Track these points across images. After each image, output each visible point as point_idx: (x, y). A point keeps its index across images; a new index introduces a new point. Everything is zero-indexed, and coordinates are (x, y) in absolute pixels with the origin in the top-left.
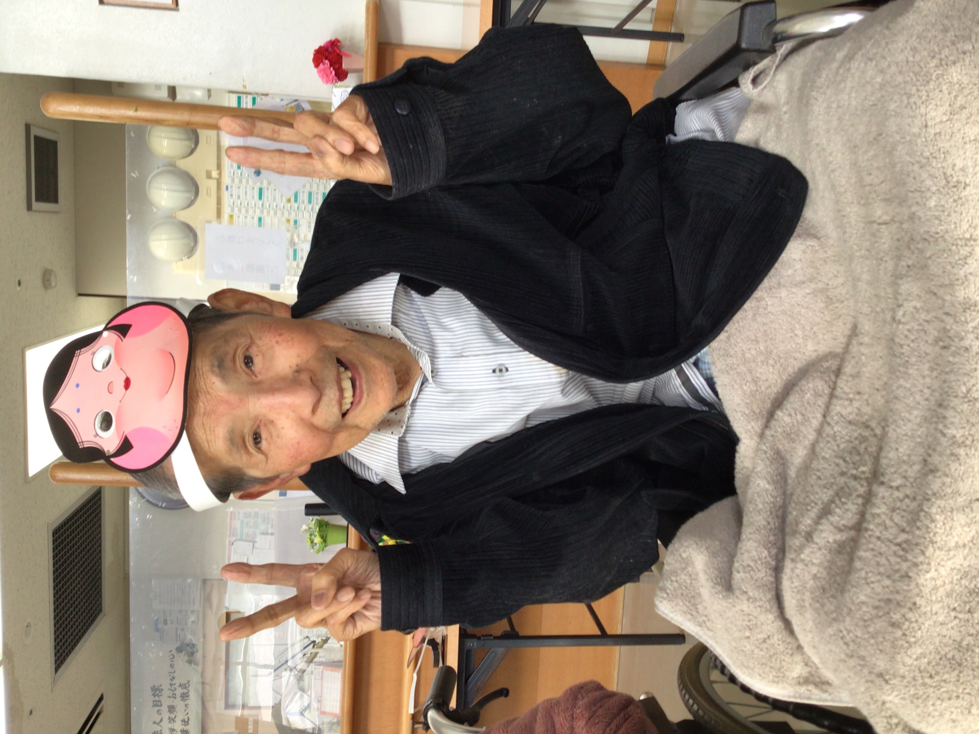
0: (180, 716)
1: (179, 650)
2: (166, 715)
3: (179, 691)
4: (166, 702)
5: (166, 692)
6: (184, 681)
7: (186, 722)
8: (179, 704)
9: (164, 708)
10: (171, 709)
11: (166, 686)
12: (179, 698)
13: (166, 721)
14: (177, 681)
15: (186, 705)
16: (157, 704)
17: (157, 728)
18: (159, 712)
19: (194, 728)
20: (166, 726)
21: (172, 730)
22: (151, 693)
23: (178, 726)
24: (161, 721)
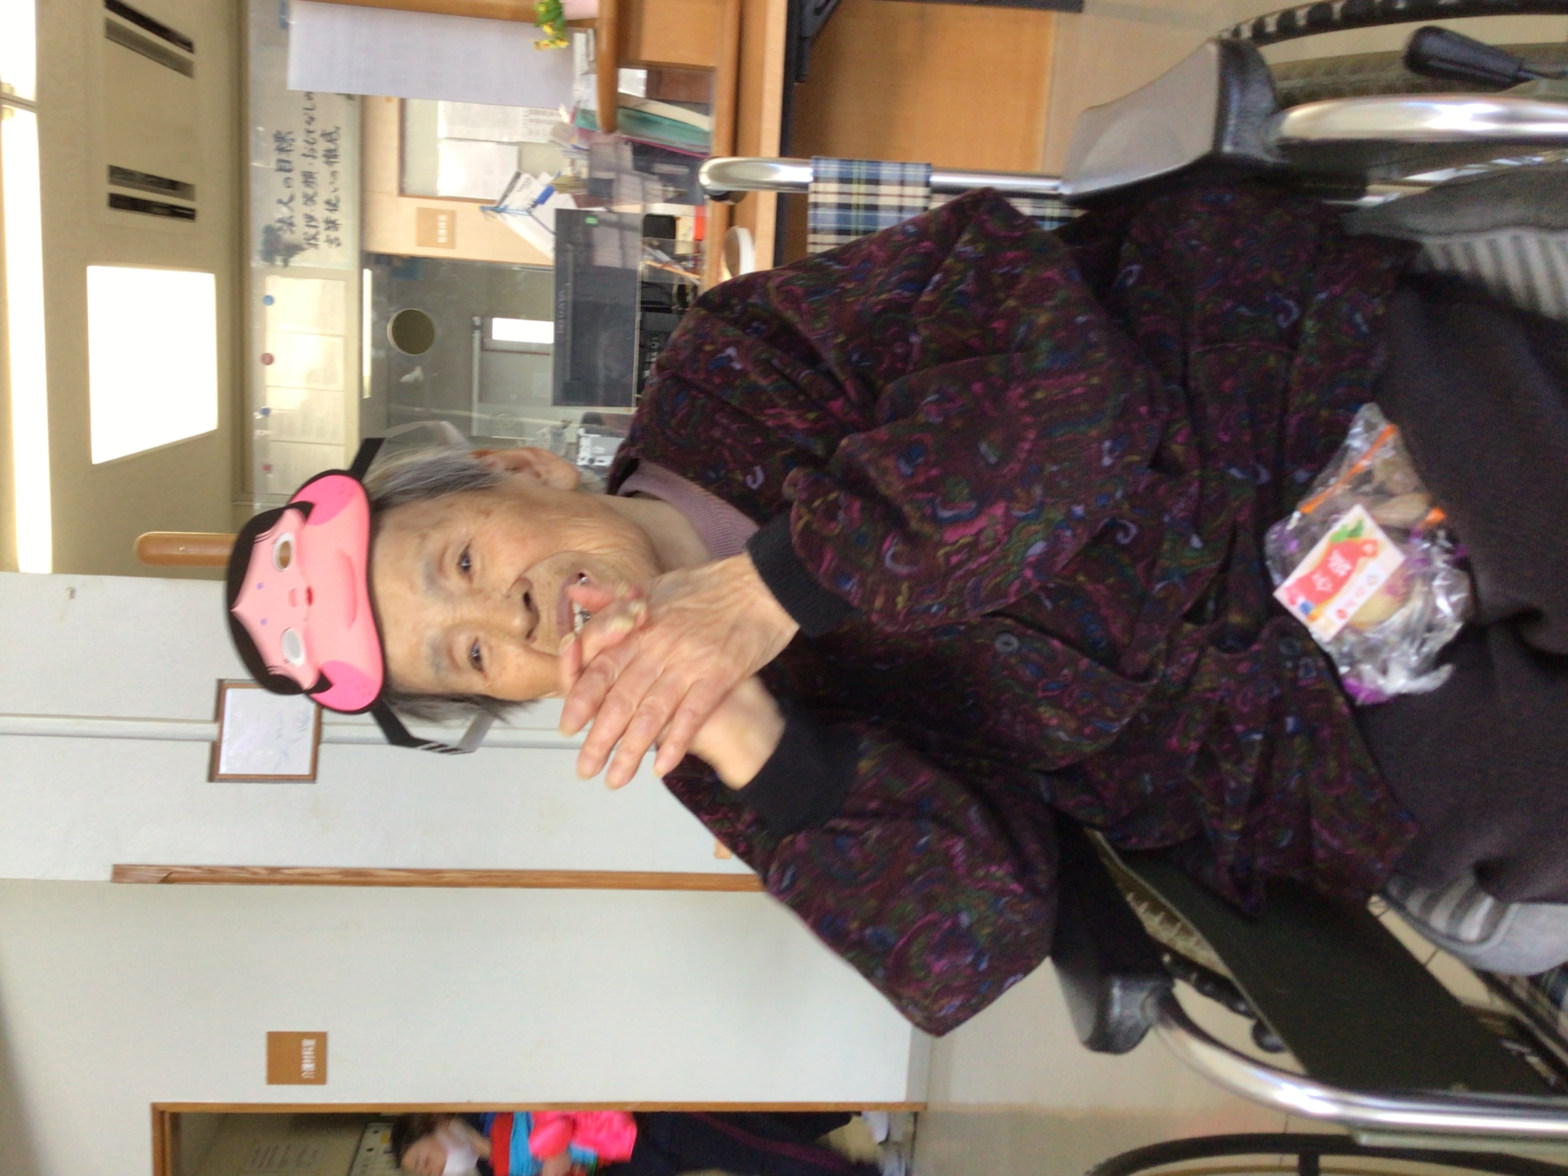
0: (324, 192)
2: (299, 188)
3: (322, 146)
4: (300, 164)
5: (299, 145)
6: (329, 129)
7: (332, 205)
8: (321, 170)
9: (297, 178)
10: (308, 178)
11: (298, 134)
12: (320, 160)
13: (299, 200)
14: (318, 127)
15: (334, 174)
16: (284, 167)
17: (284, 212)
18: (287, 182)
19: (346, 217)
20: (300, 209)
21: (310, 218)
22: (273, 145)
23: (320, 212)
24: (292, 199)
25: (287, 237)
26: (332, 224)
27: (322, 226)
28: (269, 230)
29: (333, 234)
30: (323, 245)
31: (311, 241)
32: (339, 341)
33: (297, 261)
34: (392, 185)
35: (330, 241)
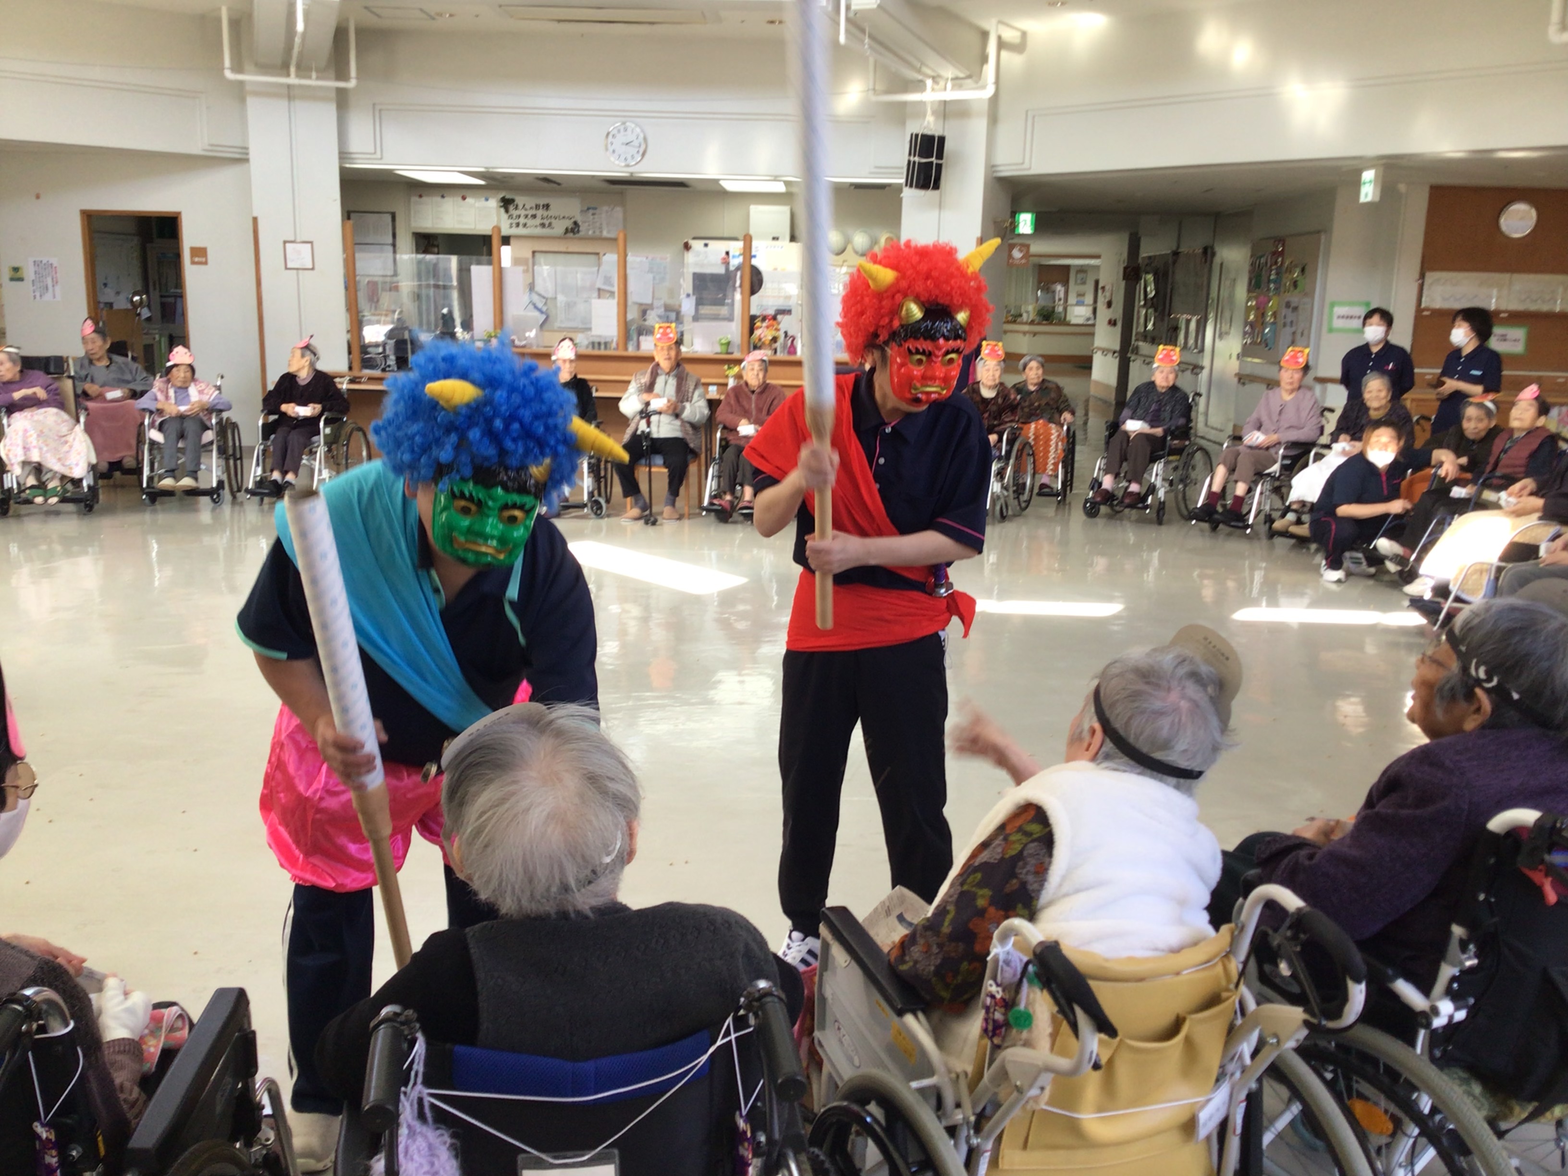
0: (530, 222)
1: (575, 223)
2: (531, 212)
3: (547, 222)
4: (540, 213)
5: (545, 213)
6: (553, 225)
7: (525, 225)
8: (538, 221)
9: (533, 212)
10: (534, 216)
11: (550, 213)
12: (542, 221)
13: (526, 213)
14: (553, 221)
15: (536, 226)
16: (537, 207)
17: (520, 206)
18: (531, 208)
19: (521, 231)
20: (523, 213)
21: (519, 216)
22: (545, 203)
23: (522, 220)
24: (526, 210)
25: (511, 207)
26: (518, 225)
27: (517, 221)
28: (512, 201)
29: (514, 225)
30: (510, 221)
31: (511, 217)
32: (473, 227)
33: (502, 210)
34: (536, 249)
35: (511, 224)
